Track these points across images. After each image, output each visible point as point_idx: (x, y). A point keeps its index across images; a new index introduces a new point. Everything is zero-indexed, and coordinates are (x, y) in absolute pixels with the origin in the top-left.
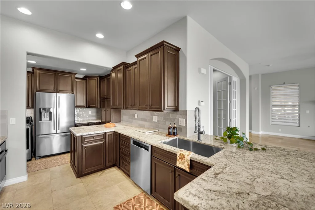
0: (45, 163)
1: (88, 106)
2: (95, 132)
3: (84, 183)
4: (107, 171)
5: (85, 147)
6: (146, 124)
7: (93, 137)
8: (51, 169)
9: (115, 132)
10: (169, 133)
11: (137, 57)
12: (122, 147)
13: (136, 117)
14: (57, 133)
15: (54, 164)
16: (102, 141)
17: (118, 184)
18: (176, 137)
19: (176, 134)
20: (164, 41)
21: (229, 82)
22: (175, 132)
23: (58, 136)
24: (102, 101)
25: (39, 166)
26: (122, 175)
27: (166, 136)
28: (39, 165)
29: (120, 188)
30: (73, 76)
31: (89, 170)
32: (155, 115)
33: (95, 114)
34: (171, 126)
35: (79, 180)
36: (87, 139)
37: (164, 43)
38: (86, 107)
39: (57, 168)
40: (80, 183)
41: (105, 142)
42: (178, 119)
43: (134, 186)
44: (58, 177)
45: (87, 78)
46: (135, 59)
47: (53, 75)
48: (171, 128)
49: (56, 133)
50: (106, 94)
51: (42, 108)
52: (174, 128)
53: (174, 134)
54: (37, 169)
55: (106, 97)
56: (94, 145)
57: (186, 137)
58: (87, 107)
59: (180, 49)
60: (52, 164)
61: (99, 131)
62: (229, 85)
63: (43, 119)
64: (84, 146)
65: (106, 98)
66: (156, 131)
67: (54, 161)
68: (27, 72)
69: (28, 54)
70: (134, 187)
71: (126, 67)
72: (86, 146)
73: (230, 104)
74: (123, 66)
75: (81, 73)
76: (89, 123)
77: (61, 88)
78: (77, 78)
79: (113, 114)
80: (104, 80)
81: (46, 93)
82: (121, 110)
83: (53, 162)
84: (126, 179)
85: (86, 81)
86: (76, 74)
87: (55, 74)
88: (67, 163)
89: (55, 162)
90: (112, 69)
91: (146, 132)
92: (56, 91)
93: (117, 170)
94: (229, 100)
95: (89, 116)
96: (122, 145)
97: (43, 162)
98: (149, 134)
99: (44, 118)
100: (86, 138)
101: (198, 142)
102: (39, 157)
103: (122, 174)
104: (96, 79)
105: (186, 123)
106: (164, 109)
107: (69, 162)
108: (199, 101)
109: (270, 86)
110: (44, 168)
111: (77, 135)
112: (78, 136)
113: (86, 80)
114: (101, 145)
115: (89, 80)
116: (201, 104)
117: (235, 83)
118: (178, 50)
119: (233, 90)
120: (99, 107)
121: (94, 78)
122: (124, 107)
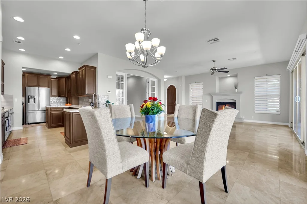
1: (59, 96)
7: (57, 109)
11: (79, 69)
21: (148, 81)
31: (54, 125)
32: (90, 99)
34: (91, 102)
37: (85, 66)
47: (36, 76)
49: (38, 110)
51: (29, 96)
56: (57, 113)
62: (148, 83)
63: (30, 102)
64: (52, 112)
69: (23, 68)
73: (148, 95)
75: (54, 75)
77: (41, 84)
78: (52, 78)
79: (73, 99)
85: (58, 80)
92: (38, 86)
100: (52, 109)
102: (28, 124)
104: (65, 78)
106: (85, 94)
109: (189, 84)
115: (61, 79)
116: (108, 92)
117: (154, 82)
118: (95, 68)
119: (150, 86)
120: (67, 96)
121: (63, 78)
122: (75, 95)
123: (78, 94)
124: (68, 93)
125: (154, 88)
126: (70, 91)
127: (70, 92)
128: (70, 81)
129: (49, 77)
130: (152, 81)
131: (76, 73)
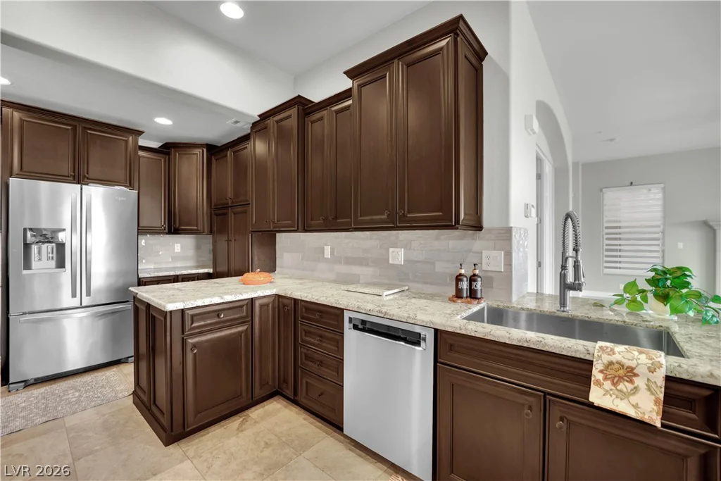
0: (43, 401)
1: (173, 228)
2: (222, 298)
3: (195, 461)
4: (255, 413)
5: (194, 346)
6: (365, 272)
7: (217, 313)
8: (71, 421)
9: (278, 297)
10: (459, 291)
11: (353, 77)
12: (308, 339)
13: (328, 254)
14: (83, 305)
15: (78, 401)
16: (243, 323)
17: (308, 454)
19: (479, 296)
20: (460, 19)
22: (476, 291)
23: (84, 314)
24: (217, 215)
25: (23, 414)
26: (306, 422)
27: (451, 300)
28: (25, 408)
29: (316, 466)
30: (131, 138)
31: (204, 418)
32: (395, 246)
33: (191, 252)
34: (463, 272)
35: (173, 449)
36: (198, 321)
37: (460, 24)
38: (167, 231)
39: (90, 417)
40: (182, 461)
41: (252, 326)
42: (482, 253)
43: (360, 456)
44: (98, 448)
45: (169, 149)
46: (347, 83)
47: (68, 129)
48: (465, 279)
49: (79, 305)
50: (230, 194)
51: (31, 229)
52: (473, 279)
53: (474, 296)
55: (232, 202)
56: (220, 338)
57: (511, 301)
58: (170, 233)
59: (487, 54)
60: (70, 403)
61: (236, 295)
64: (190, 341)
65: (230, 205)
66: (403, 291)
67: (77, 394)
70: (360, 460)
71: (304, 110)
72: (198, 343)
74: (298, 108)
76: (177, 276)
77: (94, 171)
78: (143, 148)
80: (226, 156)
82: (275, 235)
83: (73, 395)
84: (324, 434)
85: (167, 157)
86: (140, 133)
87: (75, 128)
88: (120, 395)
89: (80, 396)
90: (259, 119)
91: (383, 294)
92: (79, 177)
93: (286, 407)
95: (175, 258)
96: (307, 333)
97: (36, 398)
99: (40, 259)
100: (195, 318)
101: (563, 314)
102: (23, 384)
103: (305, 419)
104: (198, 151)
105: (509, 264)
106: (457, 221)
107: (126, 394)
108: (526, 206)
109: (601, 190)
110: (45, 419)
111: (170, 307)
112: (171, 312)
113: (168, 154)
114: (241, 336)
115: (176, 155)
121: (193, 151)
124: (214, 216)
129: (130, 140)
131: (303, 108)
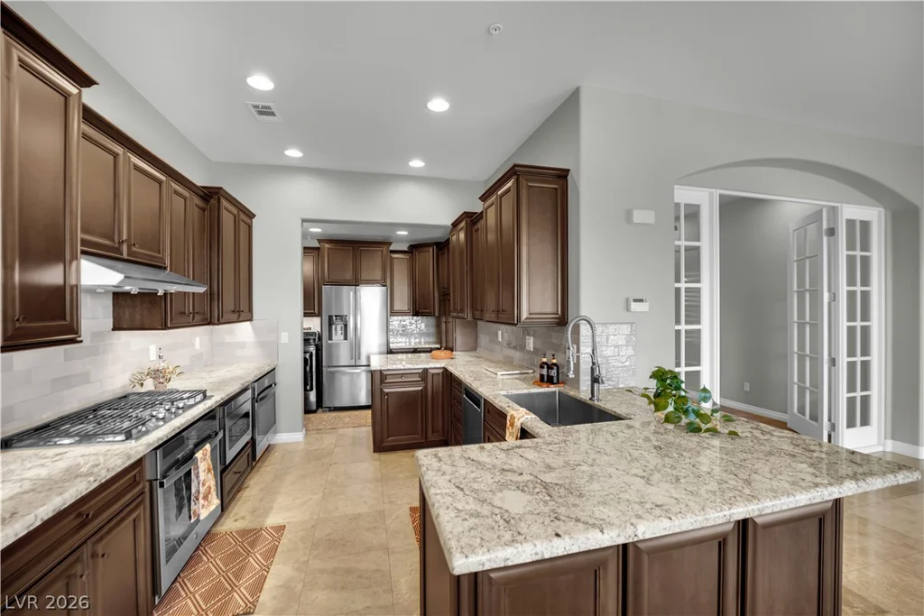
1: (416, 311)
2: (404, 366)
5: (387, 394)
7: (401, 375)
8: (341, 431)
9: (445, 370)
10: (542, 376)
11: (482, 201)
13: (500, 338)
14: (357, 364)
16: (420, 385)
18: (553, 389)
19: (555, 381)
20: (515, 166)
21: (825, 226)
22: (552, 377)
25: (324, 423)
28: (326, 421)
31: (393, 441)
32: (529, 335)
34: (545, 360)
35: (376, 455)
36: (390, 379)
37: (517, 168)
38: (412, 313)
39: (349, 431)
40: (376, 462)
41: (426, 388)
45: (415, 248)
46: (481, 206)
47: (350, 250)
48: (546, 366)
49: (354, 364)
50: (445, 285)
51: (334, 315)
52: (550, 367)
53: (550, 381)
54: (321, 427)
55: (446, 291)
56: (404, 392)
57: (578, 388)
58: (414, 314)
59: (568, 171)
61: (413, 365)
62: (825, 239)
63: (334, 337)
64: (385, 390)
65: (446, 293)
68: (305, 248)
69: (304, 221)
72: (388, 392)
73: (829, 304)
74: (466, 223)
75: (401, 240)
76: (416, 349)
77: (364, 276)
78: (395, 252)
79: (458, 330)
80: (443, 252)
81: (345, 287)
82: (478, 322)
85: (413, 254)
86: (390, 244)
87: (354, 247)
90: (451, 227)
91: (499, 373)
92: (356, 282)
94: (829, 290)
97: (331, 417)
98: (504, 377)
99: (336, 334)
101: (590, 402)
102: (328, 409)
104: (431, 248)
106: (519, 320)
108: (627, 300)
110: (332, 427)
113: (414, 252)
114: (418, 393)
115: (419, 253)
116: (635, 306)
117: (865, 226)
118: (562, 175)
119: (843, 253)
120: (437, 314)
121: (427, 249)
122: (468, 315)
123: (477, 313)
124: (440, 301)
125: (866, 262)
126: (449, 294)
127: (449, 300)
128: (446, 255)
129: (384, 249)
130: (850, 223)
131: (470, 220)
